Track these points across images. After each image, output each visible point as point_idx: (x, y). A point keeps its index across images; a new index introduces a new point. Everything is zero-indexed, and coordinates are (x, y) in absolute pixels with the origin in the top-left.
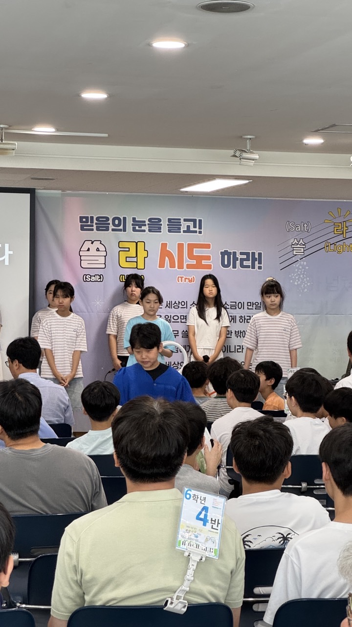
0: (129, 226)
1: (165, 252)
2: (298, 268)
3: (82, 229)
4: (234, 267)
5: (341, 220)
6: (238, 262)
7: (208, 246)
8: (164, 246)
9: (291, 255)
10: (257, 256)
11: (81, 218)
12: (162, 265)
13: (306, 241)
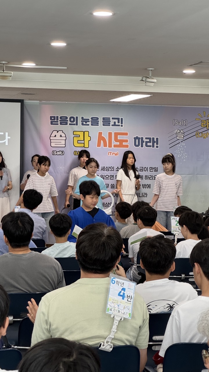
0: (80, 122)
1: (101, 137)
2: (180, 147)
3: (52, 124)
4: (142, 146)
5: (206, 118)
6: (144, 144)
7: (126, 134)
8: (100, 134)
9: (175, 139)
10: (155, 140)
11: (51, 117)
12: (99, 145)
13: (185, 131)
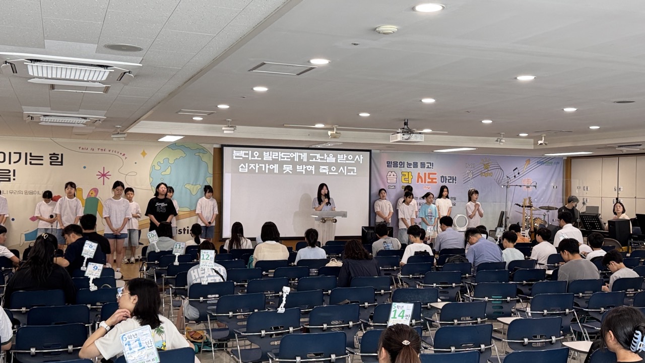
0: (406, 165)
1: (419, 177)
2: (470, 183)
3: (388, 167)
4: (446, 182)
5: (487, 163)
6: (447, 181)
7: (436, 174)
8: (419, 174)
9: (467, 177)
10: (454, 178)
11: (387, 162)
12: (418, 182)
13: (473, 171)
